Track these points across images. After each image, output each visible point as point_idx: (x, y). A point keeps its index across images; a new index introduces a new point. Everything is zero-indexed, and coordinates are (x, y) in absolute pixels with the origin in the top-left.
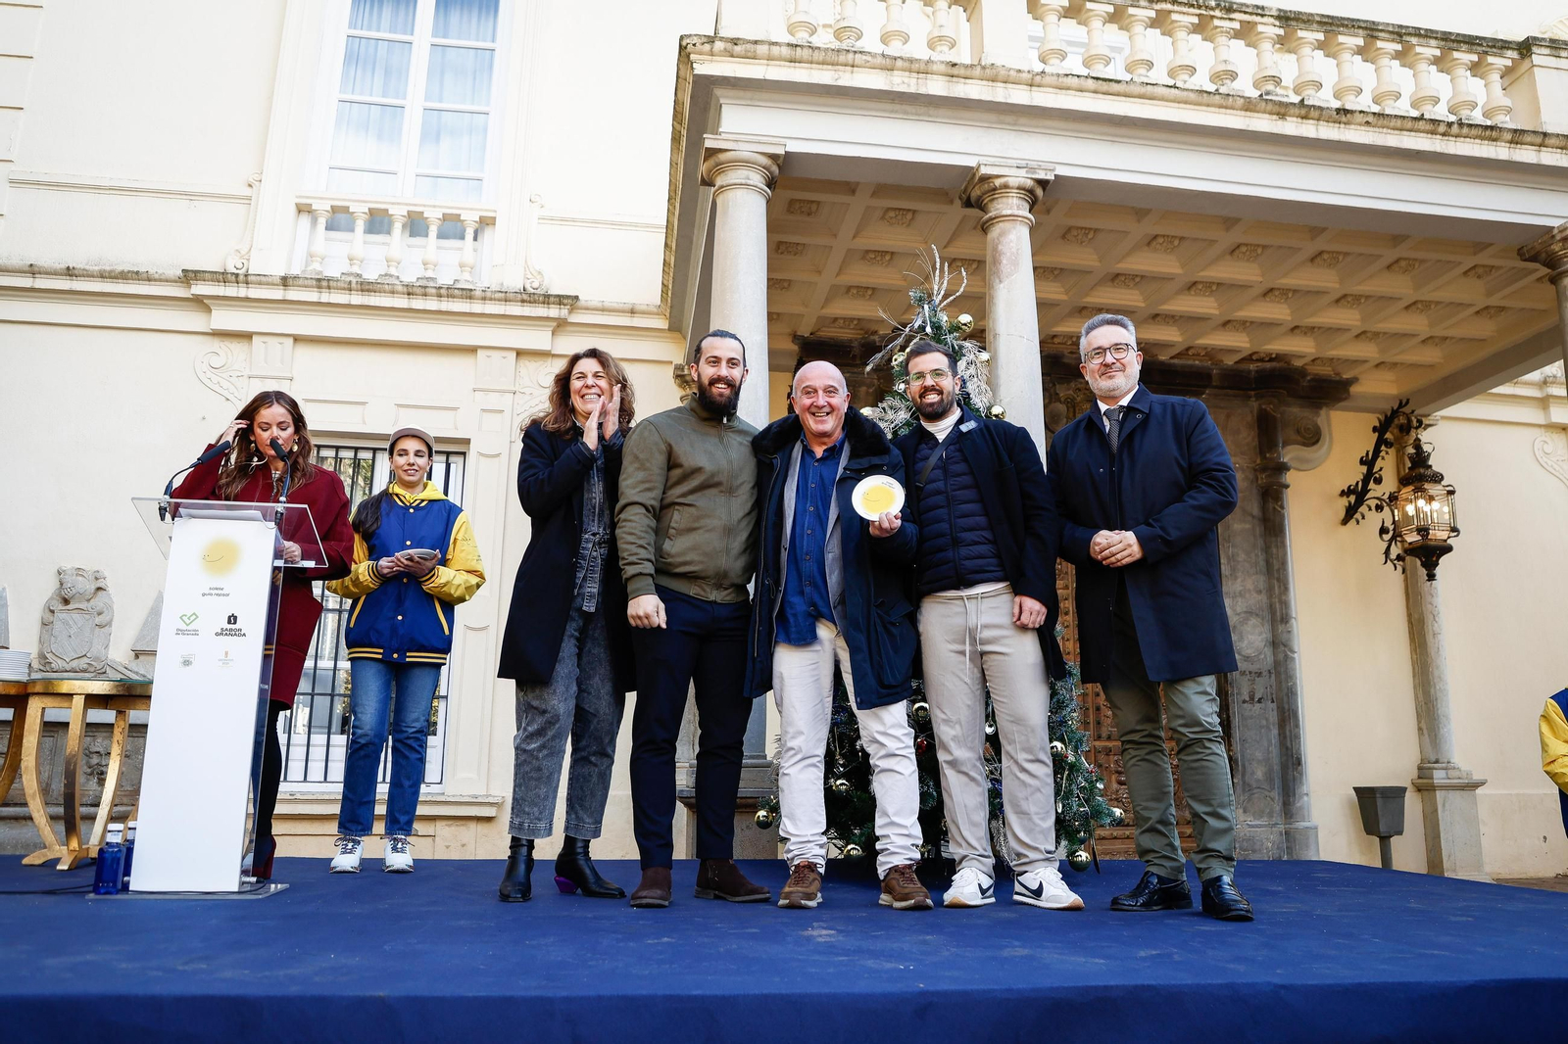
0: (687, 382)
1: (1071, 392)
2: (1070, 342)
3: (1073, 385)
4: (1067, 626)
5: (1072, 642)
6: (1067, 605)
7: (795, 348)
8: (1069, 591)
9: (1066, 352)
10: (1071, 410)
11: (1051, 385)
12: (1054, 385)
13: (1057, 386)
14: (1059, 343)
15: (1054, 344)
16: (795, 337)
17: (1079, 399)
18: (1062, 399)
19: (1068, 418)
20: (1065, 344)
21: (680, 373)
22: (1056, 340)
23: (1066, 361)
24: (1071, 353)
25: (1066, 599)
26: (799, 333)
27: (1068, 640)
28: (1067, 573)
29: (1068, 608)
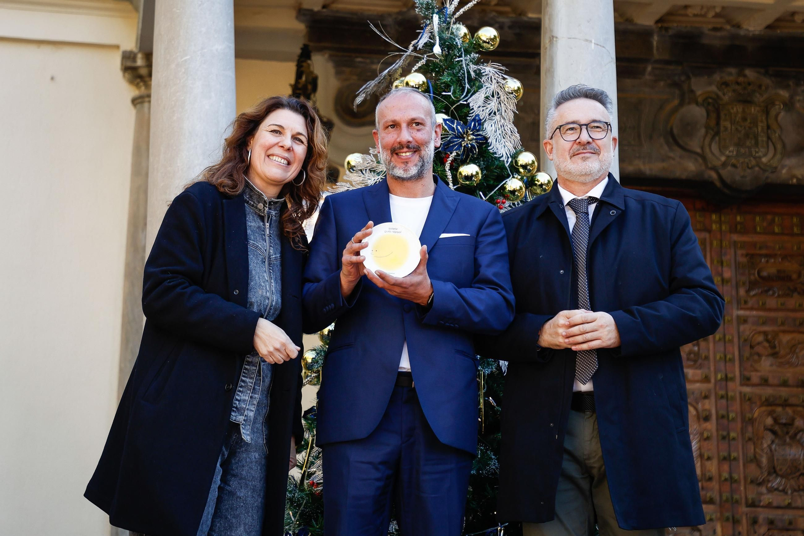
0: (141, 77)
1: (713, 88)
2: (711, 14)
3: (717, 77)
4: (708, 438)
5: (715, 462)
6: (707, 406)
7: (301, 27)
8: (711, 386)
9: (706, 28)
10: (714, 115)
11: (683, 78)
12: (688, 78)
13: (693, 80)
14: (695, 15)
15: (687, 15)
16: (302, 13)
17: (726, 98)
18: (700, 100)
19: (707, 127)
20: (704, 16)
21: (129, 64)
22: (690, 12)
23: (705, 41)
24: (715, 29)
25: (706, 397)
26: (306, 6)
27: (709, 459)
28: (707, 358)
29: (710, 411)
